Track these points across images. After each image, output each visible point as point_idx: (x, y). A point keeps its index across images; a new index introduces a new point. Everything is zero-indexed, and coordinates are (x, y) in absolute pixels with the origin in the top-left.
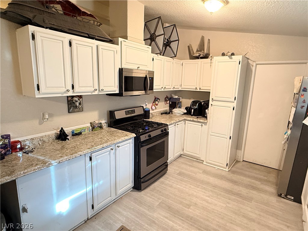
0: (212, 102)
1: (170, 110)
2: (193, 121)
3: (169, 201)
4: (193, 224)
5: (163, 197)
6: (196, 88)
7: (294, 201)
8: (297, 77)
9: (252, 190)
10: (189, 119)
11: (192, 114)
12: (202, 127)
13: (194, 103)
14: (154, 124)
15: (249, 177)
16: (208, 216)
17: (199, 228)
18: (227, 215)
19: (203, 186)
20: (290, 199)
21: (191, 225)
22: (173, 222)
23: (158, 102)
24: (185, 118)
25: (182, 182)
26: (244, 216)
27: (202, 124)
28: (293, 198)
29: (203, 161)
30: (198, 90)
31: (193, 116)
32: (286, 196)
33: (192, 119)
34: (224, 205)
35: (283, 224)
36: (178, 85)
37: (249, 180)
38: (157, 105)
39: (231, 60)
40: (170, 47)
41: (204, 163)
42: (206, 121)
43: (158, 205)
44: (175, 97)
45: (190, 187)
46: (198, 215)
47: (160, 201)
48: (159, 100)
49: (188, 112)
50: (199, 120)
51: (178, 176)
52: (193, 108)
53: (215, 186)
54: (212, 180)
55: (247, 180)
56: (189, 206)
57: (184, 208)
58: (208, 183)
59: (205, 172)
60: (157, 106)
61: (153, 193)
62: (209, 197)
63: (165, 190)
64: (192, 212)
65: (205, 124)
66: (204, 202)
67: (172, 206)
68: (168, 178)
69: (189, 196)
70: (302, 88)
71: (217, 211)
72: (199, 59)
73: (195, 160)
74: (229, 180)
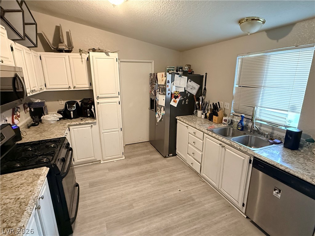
0: (98, 100)
2: (80, 124)
3: (112, 216)
4: (149, 216)
5: (103, 219)
6: (70, 87)
7: (173, 156)
9: (151, 163)
10: (73, 123)
11: (72, 116)
12: (91, 128)
13: (70, 104)
15: (141, 155)
16: (150, 201)
17: (155, 214)
18: (158, 190)
19: (122, 182)
20: (171, 156)
21: (149, 218)
22: (136, 230)
23: (19, 112)
24: (69, 124)
25: (102, 191)
26: (165, 183)
27: (92, 125)
29: (100, 161)
30: (72, 89)
31: (74, 120)
32: (168, 155)
33: (77, 123)
34: (149, 185)
36: (42, 86)
38: (19, 116)
39: (108, 57)
41: (101, 162)
42: (95, 121)
43: (107, 229)
44: (36, 102)
45: (114, 190)
46: (144, 206)
47: (105, 224)
48: (19, 109)
49: (65, 115)
50: (87, 122)
51: (93, 188)
52: (72, 111)
53: (130, 176)
54: (123, 172)
55: (142, 158)
56: (131, 206)
57: (130, 210)
58: (123, 177)
59: (110, 169)
60: (19, 118)
61: (88, 224)
62: (135, 187)
63: (95, 210)
64: (139, 207)
65: (95, 123)
66: (136, 193)
67: (120, 218)
68: (85, 197)
69: (122, 198)
70: (167, 81)
71: (150, 192)
72: (63, 52)
73: (90, 164)
74: (132, 165)
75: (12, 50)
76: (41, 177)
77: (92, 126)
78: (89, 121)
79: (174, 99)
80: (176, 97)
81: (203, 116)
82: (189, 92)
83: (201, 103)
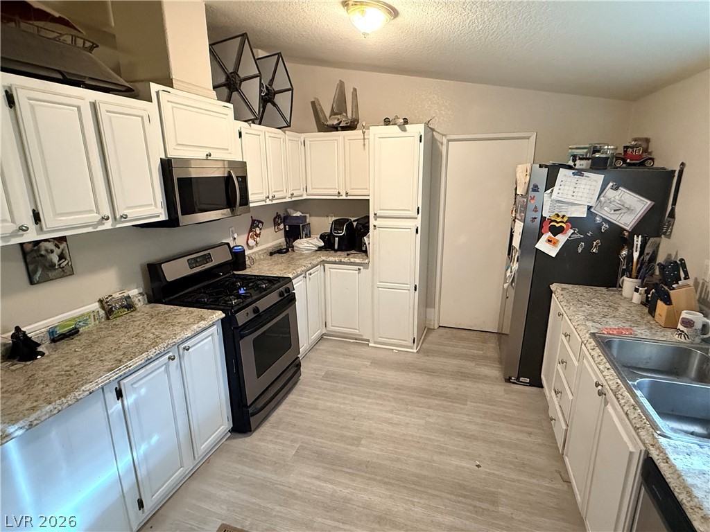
0: (376, 220)
1: (287, 243)
2: (341, 263)
3: (317, 440)
4: (373, 476)
5: (302, 436)
6: (339, 193)
7: (531, 385)
8: (520, 165)
9: (463, 380)
10: (332, 259)
11: (336, 247)
12: (359, 273)
13: (338, 224)
14: (260, 280)
15: (455, 356)
16: (396, 452)
17: (386, 480)
18: (430, 440)
19: (377, 392)
20: (524, 384)
21: (369, 479)
22: (331, 484)
23: (261, 229)
24: (324, 258)
25: (333, 393)
26: (459, 435)
27: (360, 267)
28: (528, 380)
29: (368, 340)
30: (344, 197)
31: (339, 253)
32: (518, 379)
33: (337, 259)
34: (422, 422)
35: (521, 431)
36: (300, 189)
37: (455, 362)
38: (258, 235)
39: (403, 134)
40: (275, 105)
41: (370, 345)
42: (367, 261)
43: (294, 455)
44: (294, 215)
45: (353, 400)
46: (378, 455)
47: (297, 446)
48: (261, 224)
49: (328, 243)
50: (352, 260)
51: (326, 382)
52: (337, 236)
53: (398, 388)
54: (392, 376)
55: (452, 364)
56: (356, 441)
57: (349, 447)
58: (385, 385)
59: (376, 363)
60: (258, 238)
61: (279, 431)
62: (392, 412)
63: (302, 418)
64: (367, 451)
65: (366, 266)
66: (384, 424)
67: (324, 449)
68: (304, 391)
69: (354, 419)
70: (531, 187)
71: (412, 436)
72: (337, 130)
73: (352, 341)
74: (422, 370)
75: (240, 136)
76: (203, 322)
77: (359, 269)
78: (355, 260)
79: (550, 234)
80: (556, 231)
81: (637, 298)
82: (605, 220)
83: (636, 255)
